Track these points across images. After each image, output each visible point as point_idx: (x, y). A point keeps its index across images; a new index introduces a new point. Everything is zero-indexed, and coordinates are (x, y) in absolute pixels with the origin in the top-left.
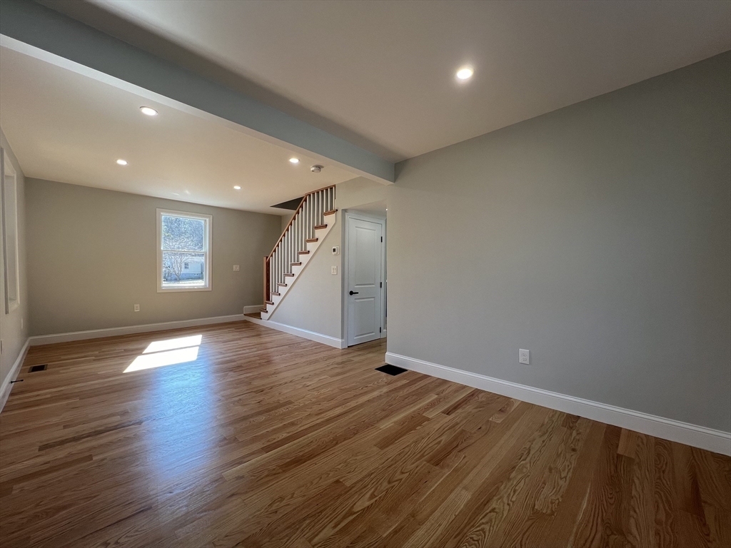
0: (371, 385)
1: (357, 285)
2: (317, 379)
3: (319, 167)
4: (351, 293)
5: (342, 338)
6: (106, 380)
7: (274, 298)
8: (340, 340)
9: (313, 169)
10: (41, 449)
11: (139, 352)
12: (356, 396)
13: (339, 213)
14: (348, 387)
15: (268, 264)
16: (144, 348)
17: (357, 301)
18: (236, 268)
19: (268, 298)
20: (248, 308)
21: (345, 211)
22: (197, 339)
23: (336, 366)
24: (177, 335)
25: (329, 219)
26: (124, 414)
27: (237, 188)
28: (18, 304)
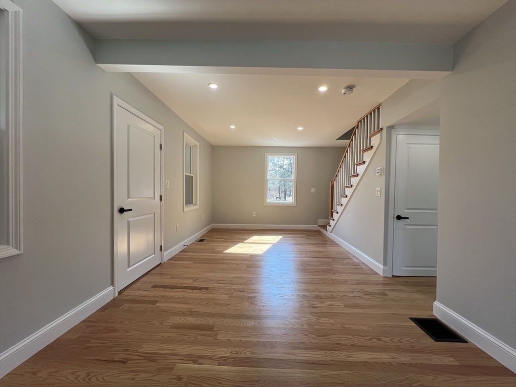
0: (387, 340)
1: (408, 209)
2: (329, 303)
3: (350, 88)
4: (399, 218)
5: (385, 264)
6: (215, 255)
7: (335, 216)
8: (382, 267)
9: (343, 91)
10: (154, 287)
11: (241, 240)
12: (355, 347)
13: (384, 131)
14: (354, 328)
15: (333, 187)
16: (246, 239)
17: (407, 227)
18: (313, 190)
19: (332, 216)
20: (321, 221)
21: (391, 127)
22: (275, 239)
23: (362, 295)
24: (270, 234)
25: (375, 141)
26: (195, 279)
27: (300, 129)
28: (197, 207)
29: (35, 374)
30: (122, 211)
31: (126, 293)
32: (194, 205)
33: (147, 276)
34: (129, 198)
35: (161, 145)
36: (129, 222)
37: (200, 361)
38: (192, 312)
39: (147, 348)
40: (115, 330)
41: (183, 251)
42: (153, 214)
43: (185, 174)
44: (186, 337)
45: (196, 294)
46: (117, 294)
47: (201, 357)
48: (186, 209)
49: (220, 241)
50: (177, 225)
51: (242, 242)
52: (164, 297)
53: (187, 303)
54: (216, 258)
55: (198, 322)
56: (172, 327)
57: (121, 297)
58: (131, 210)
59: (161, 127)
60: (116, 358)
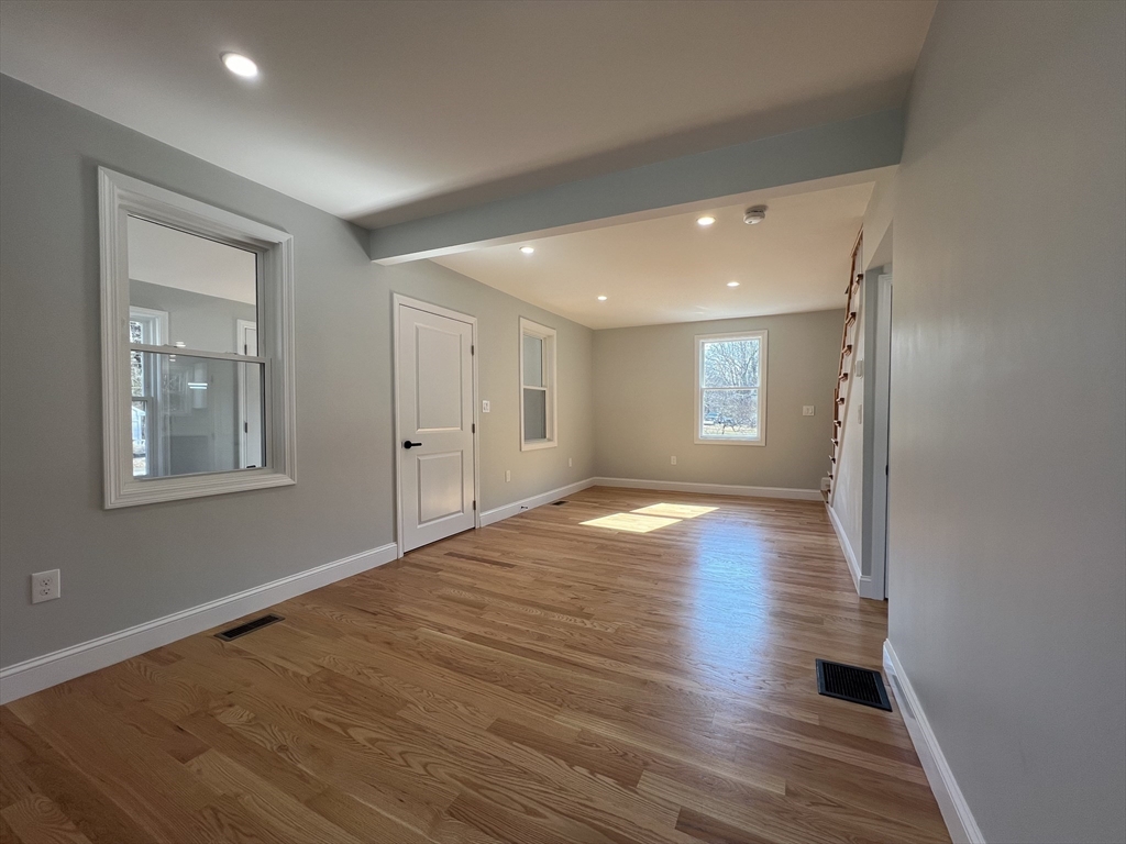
3: (756, 210)
5: (866, 572)
6: (563, 526)
7: (834, 468)
8: (859, 576)
13: (864, 281)
16: (640, 508)
18: (808, 410)
21: (877, 272)
22: (697, 511)
24: (698, 502)
25: (857, 301)
26: (504, 553)
27: (733, 284)
28: (554, 444)
29: (304, 605)
30: (408, 445)
31: (412, 556)
32: (549, 440)
33: (450, 542)
34: (418, 428)
35: (473, 347)
36: (419, 461)
37: (447, 631)
38: (472, 587)
39: (403, 609)
40: (382, 588)
41: (520, 516)
42: (460, 454)
43: (523, 387)
44: (447, 609)
45: (495, 570)
46: (401, 555)
47: (450, 628)
48: (526, 447)
49: (588, 507)
50: (508, 472)
51: (627, 512)
52: (451, 567)
53: (473, 578)
54: (560, 530)
55: (472, 598)
56: (439, 597)
57: (407, 559)
58: (420, 444)
59: (472, 320)
60: (371, 610)
